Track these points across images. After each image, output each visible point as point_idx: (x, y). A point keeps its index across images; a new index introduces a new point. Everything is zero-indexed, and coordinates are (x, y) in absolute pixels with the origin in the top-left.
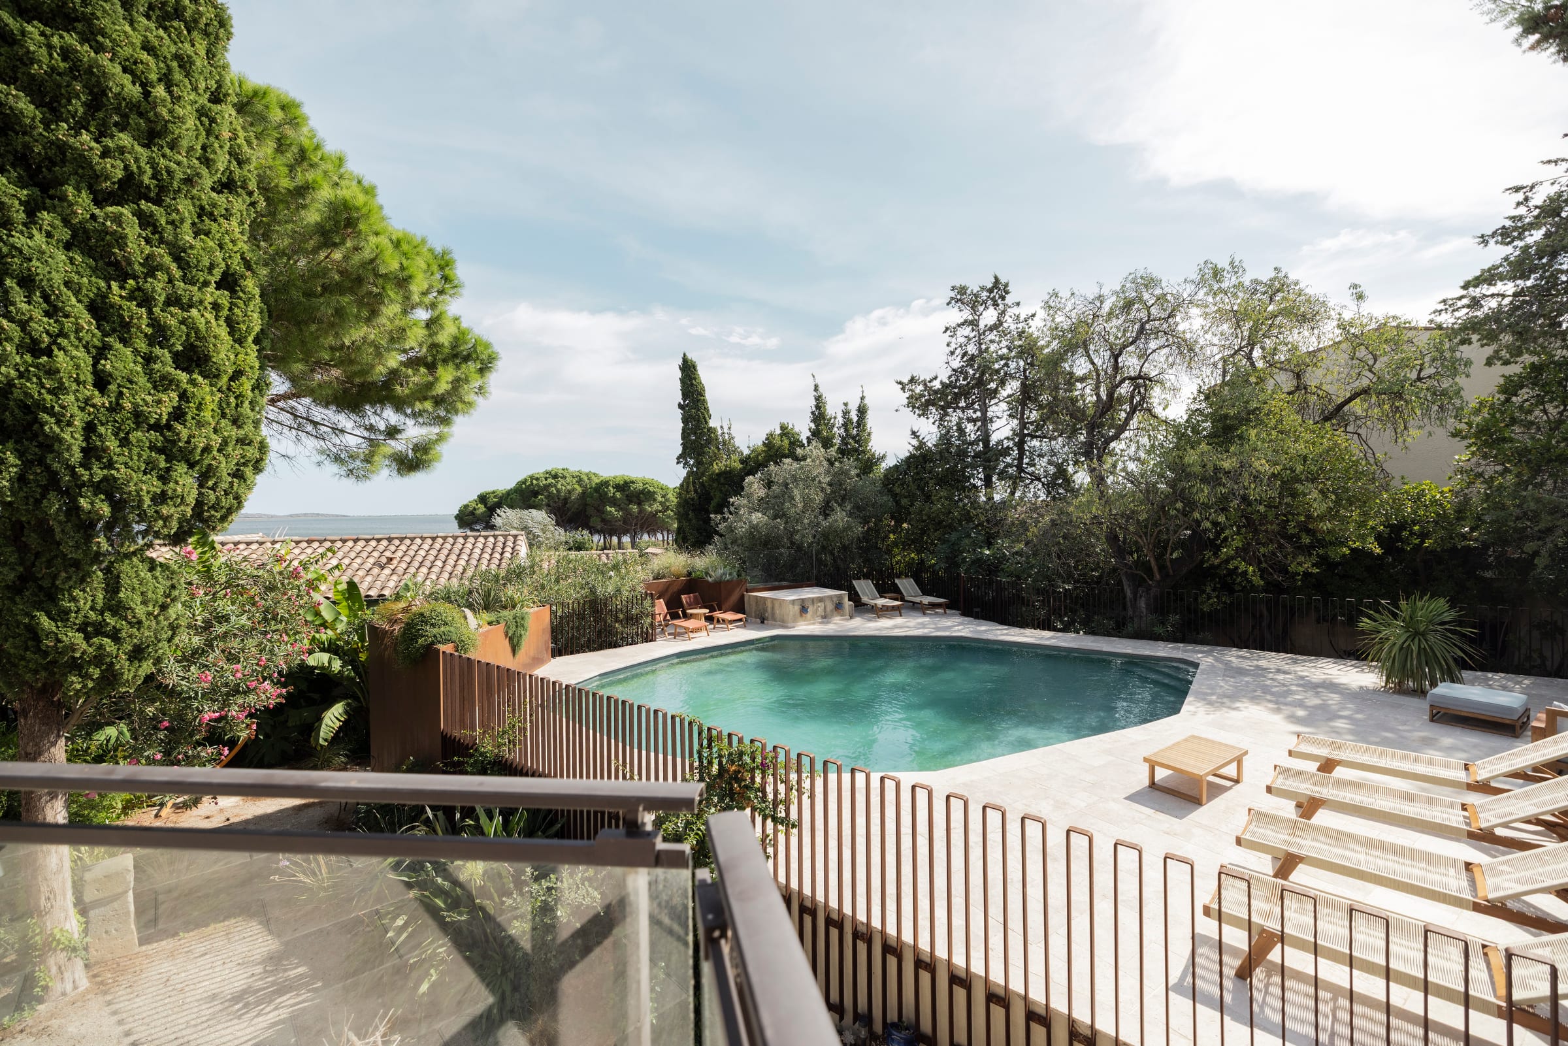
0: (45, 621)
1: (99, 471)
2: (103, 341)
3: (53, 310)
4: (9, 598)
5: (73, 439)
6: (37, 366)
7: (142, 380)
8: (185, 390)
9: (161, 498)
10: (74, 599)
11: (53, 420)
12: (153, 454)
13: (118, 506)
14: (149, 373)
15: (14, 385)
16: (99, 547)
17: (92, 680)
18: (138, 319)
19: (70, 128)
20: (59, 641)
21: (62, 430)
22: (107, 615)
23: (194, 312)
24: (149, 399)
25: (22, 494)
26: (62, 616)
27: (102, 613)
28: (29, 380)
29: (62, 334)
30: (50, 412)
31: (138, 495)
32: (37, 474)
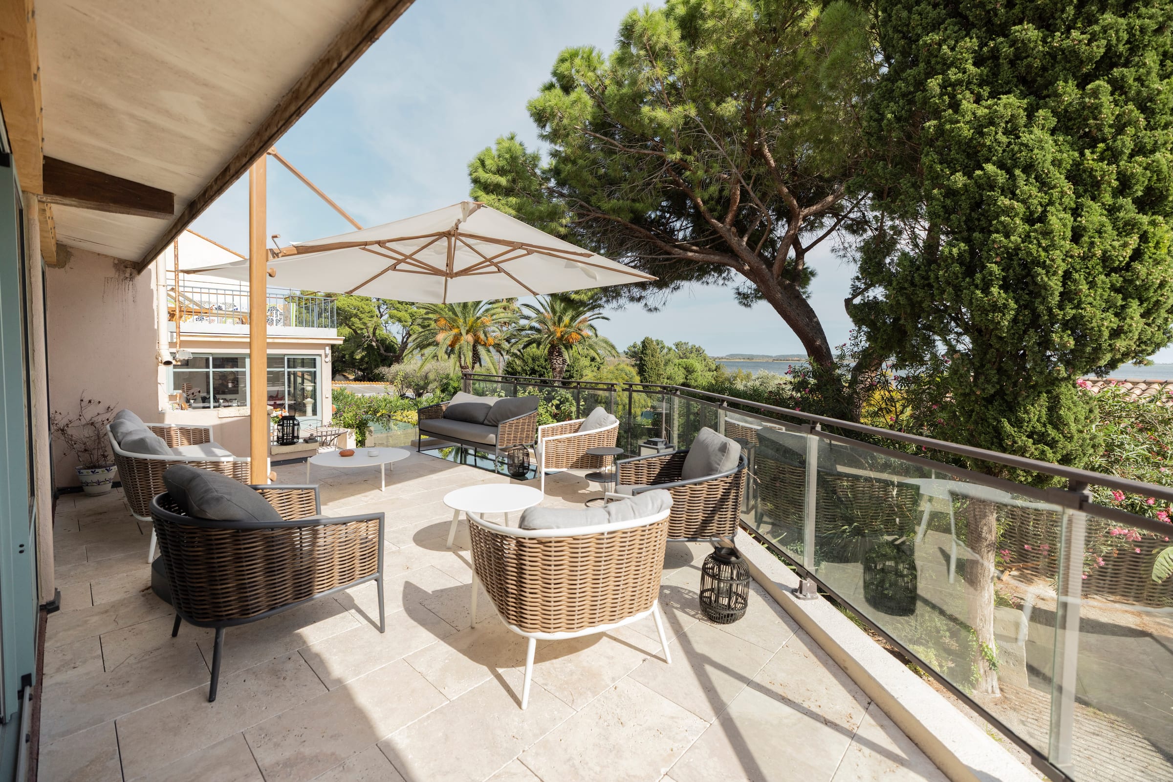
0: (1006, 424)
1: (1070, 311)
2: (1076, 203)
3: (1044, 184)
4: (984, 406)
5: (1055, 284)
6: (1035, 231)
7: (1109, 228)
8: (1145, 232)
9: (1116, 333)
10: (1027, 412)
11: (1044, 272)
12: (1112, 294)
13: (1080, 340)
14: (1114, 222)
15: (1020, 249)
16: (1059, 374)
17: (1032, 476)
18: (1109, 175)
19: (1062, 34)
20: (1015, 442)
21: (1049, 279)
22: (1049, 427)
23: (1158, 155)
24: (1116, 244)
25: (1012, 331)
26: (1018, 423)
27: (1045, 426)
28: (1030, 242)
29: (1051, 203)
30: (1043, 265)
31: (1100, 331)
32: (1025, 315)
